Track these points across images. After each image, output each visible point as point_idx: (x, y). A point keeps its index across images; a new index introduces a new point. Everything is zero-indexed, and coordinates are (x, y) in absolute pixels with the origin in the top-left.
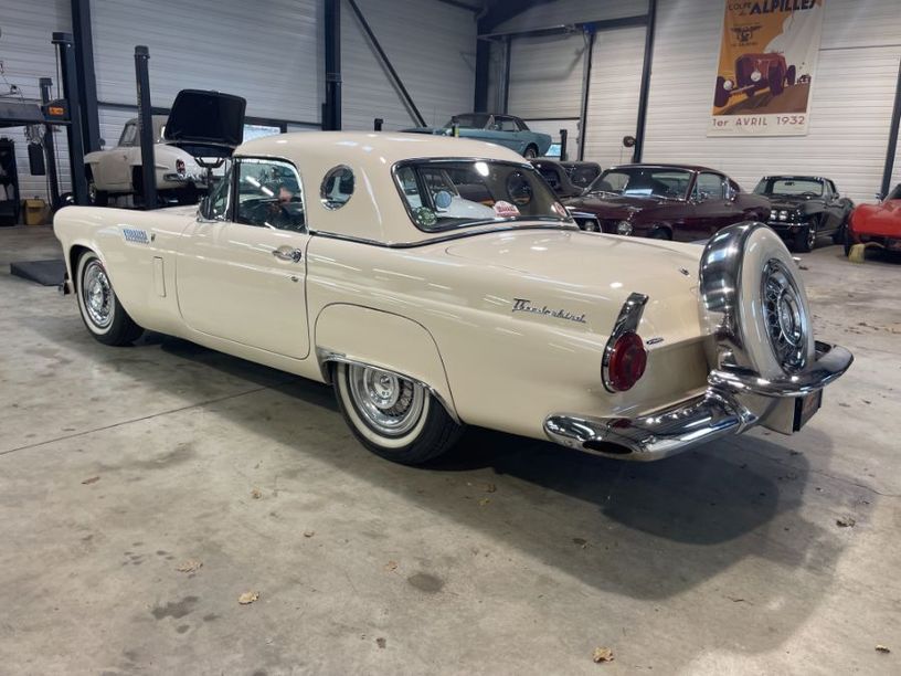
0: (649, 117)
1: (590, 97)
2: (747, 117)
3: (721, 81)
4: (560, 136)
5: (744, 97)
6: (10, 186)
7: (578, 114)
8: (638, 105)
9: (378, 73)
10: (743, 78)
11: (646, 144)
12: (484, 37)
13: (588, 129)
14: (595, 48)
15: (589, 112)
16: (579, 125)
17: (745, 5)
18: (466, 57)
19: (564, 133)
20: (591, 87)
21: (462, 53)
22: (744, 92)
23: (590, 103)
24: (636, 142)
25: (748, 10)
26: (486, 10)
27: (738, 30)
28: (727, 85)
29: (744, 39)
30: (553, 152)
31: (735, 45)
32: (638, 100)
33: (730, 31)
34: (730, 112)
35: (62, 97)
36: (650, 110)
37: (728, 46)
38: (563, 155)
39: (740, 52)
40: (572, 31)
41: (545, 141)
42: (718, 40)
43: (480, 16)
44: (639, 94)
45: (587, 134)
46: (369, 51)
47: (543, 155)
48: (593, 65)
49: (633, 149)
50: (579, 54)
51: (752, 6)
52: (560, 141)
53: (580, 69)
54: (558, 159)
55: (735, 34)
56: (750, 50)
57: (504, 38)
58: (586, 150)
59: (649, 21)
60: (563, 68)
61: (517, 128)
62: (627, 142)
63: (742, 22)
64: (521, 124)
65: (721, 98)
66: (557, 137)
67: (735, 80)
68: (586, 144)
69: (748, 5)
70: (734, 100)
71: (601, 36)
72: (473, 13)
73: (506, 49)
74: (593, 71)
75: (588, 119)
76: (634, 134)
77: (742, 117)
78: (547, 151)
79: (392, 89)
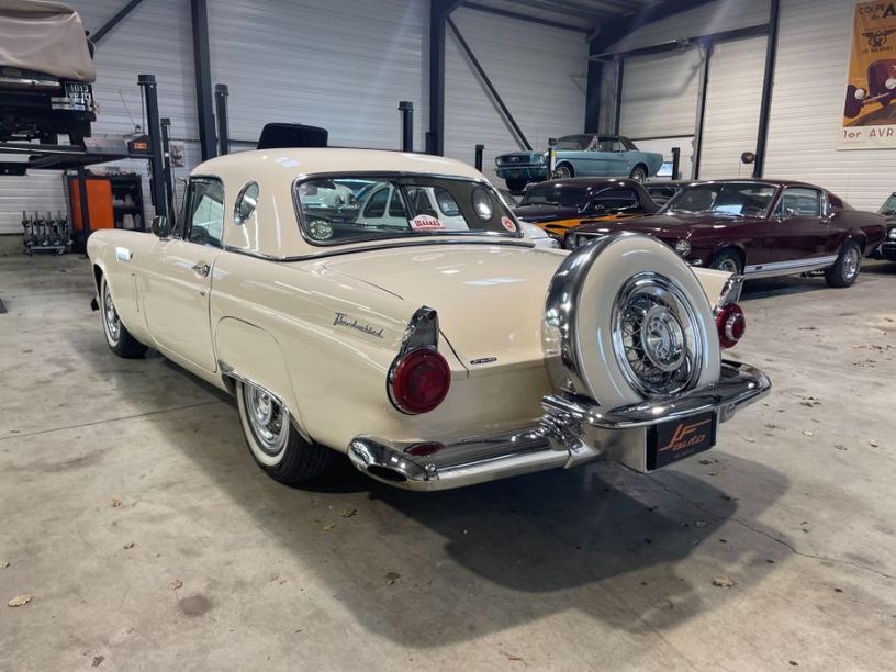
0: (771, 130)
1: (707, 113)
2: (882, 127)
3: (851, 89)
4: (671, 154)
5: (879, 106)
6: (138, 216)
7: (692, 131)
8: (758, 120)
9: (484, 100)
10: (876, 85)
11: (767, 159)
12: (595, 58)
13: (703, 146)
14: (712, 61)
15: (705, 129)
16: (693, 143)
17: (877, 8)
18: (577, 79)
19: (676, 151)
20: (708, 102)
21: (572, 76)
22: (878, 100)
23: (706, 119)
24: (757, 159)
25: (880, 13)
26: (598, 31)
27: (869, 35)
28: (859, 94)
29: (878, 44)
30: (665, 172)
31: (866, 51)
32: (758, 114)
33: (861, 37)
34: (862, 123)
35: (147, 133)
36: (772, 124)
37: (858, 52)
38: (675, 175)
39: (872, 58)
40: (687, 46)
41: (656, 161)
42: (846, 46)
43: (591, 38)
44: (759, 107)
45: (703, 152)
46: (474, 80)
47: (654, 174)
48: (710, 79)
49: (752, 165)
50: (695, 69)
51: (885, 9)
52: (671, 160)
53: (696, 84)
54: (669, 179)
55: (867, 40)
56: (883, 55)
57: (616, 58)
58: (702, 168)
59: (771, 30)
60: (677, 84)
61: (624, 149)
62: (746, 158)
63: (874, 26)
64: (629, 144)
65: (852, 108)
66: (669, 157)
67: (867, 89)
68: (702, 162)
69: (882, 7)
70: (866, 110)
71: (718, 48)
72: (585, 35)
73: (618, 68)
74: (709, 86)
75: (704, 136)
76: (753, 150)
77: (876, 128)
78: (658, 170)
79: (498, 116)
